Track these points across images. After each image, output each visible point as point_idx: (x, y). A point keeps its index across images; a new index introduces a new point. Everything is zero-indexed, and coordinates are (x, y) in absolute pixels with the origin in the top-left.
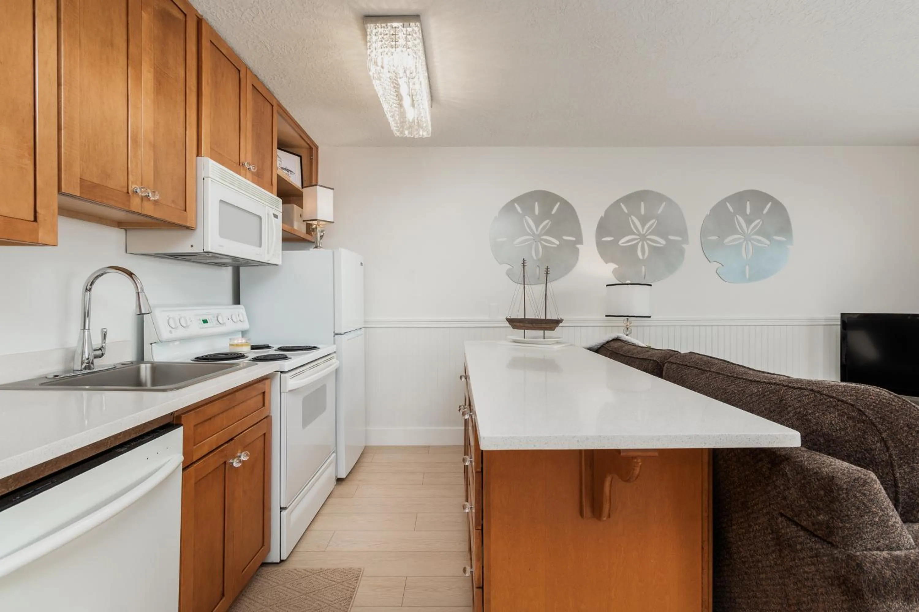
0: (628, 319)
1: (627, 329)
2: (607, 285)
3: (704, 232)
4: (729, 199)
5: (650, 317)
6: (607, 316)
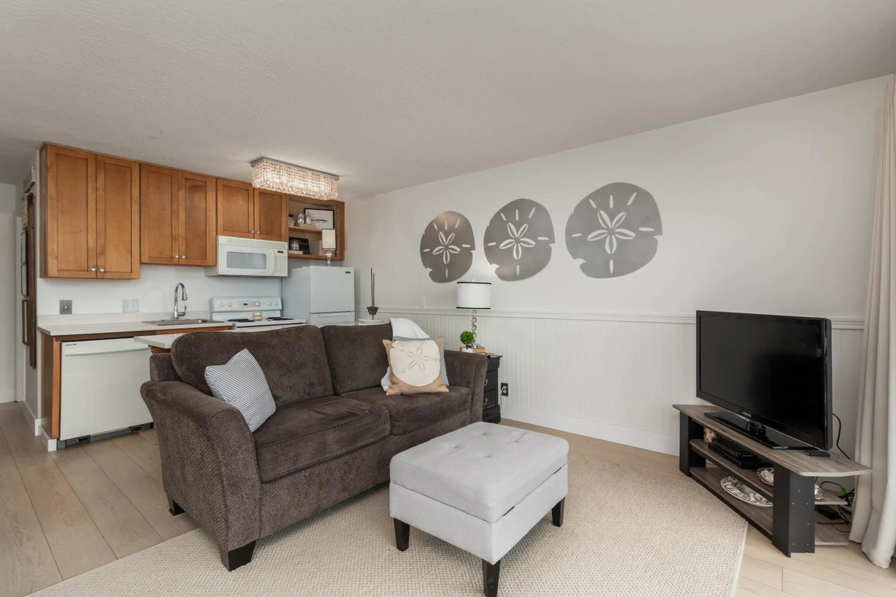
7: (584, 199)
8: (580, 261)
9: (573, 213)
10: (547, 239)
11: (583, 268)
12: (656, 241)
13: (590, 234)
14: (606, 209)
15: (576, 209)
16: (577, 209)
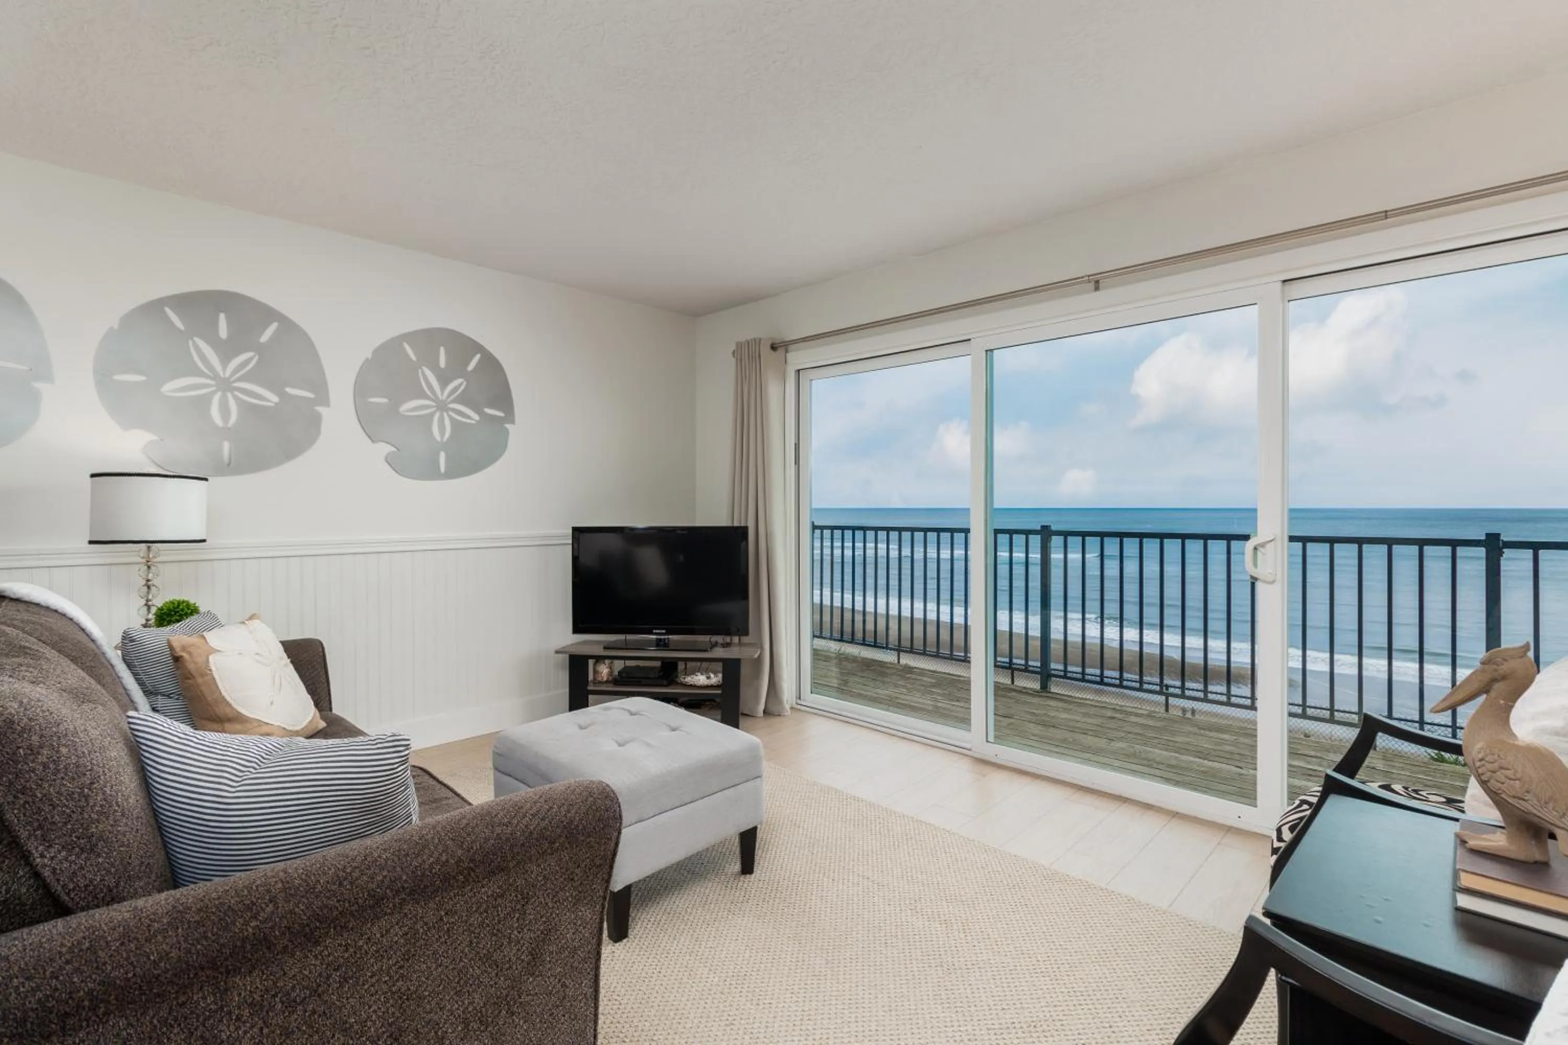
0: (149, 547)
1: (149, 567)
2: (93, 476)
3: (361, 390)
4: (410, 337)
5: (204, 541)
6: (91, 542)
7: (393, 340)
8: (386, 449)
9: (370, 356)
10: (311, 395)
11: (390, 460)
12: (507, 431)
13: (405, 402)
14: (434, 367)
15: (376, 352)
16: (380, 352)
